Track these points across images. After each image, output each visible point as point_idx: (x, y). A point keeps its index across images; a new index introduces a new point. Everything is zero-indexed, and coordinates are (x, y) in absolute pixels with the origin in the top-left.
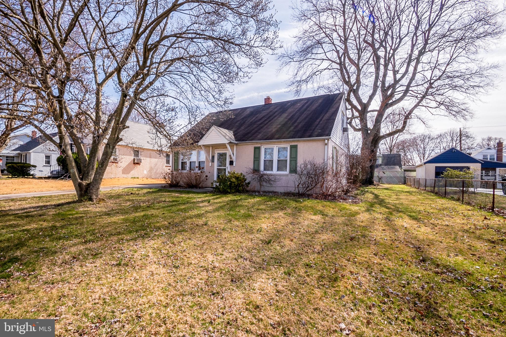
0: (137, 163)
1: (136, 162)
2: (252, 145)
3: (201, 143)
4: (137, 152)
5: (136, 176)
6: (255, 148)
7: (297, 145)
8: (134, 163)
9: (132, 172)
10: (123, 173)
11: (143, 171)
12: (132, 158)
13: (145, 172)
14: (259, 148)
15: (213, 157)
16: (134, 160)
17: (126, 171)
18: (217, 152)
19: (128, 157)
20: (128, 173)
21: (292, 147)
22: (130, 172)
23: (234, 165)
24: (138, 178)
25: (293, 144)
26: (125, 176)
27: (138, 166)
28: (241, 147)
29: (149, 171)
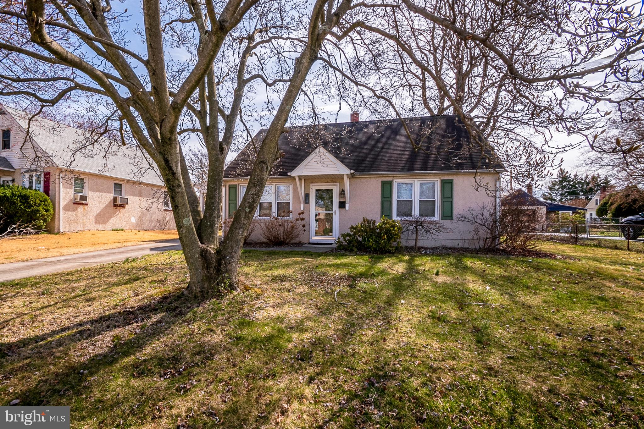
0: (121, 206)
1: (119, 202)
2: (377, 179)
3: (296, 173)
4: (118, 187)
5: (121, 228)
6: (383, 183)
7: (452, 180)
8: (116, 206)
9: (112, 221)
10: (96, 223)
11: (130, 218)
12: (112, 196)
13: (133, 220)
14: (391, 183)
15: (307, 196)
16: (115, 199)
17: (101, 218)
18: (314, 188)
19: (105, 195)
20: (105, 222)
21: (444, 183)
22: (108, 221)
23: (347, 208)
24: (122, 230)
25: (446, 178)
26: (100, 227)
27: (122, 210)
28: (358, 181)
29: (139, 218)
